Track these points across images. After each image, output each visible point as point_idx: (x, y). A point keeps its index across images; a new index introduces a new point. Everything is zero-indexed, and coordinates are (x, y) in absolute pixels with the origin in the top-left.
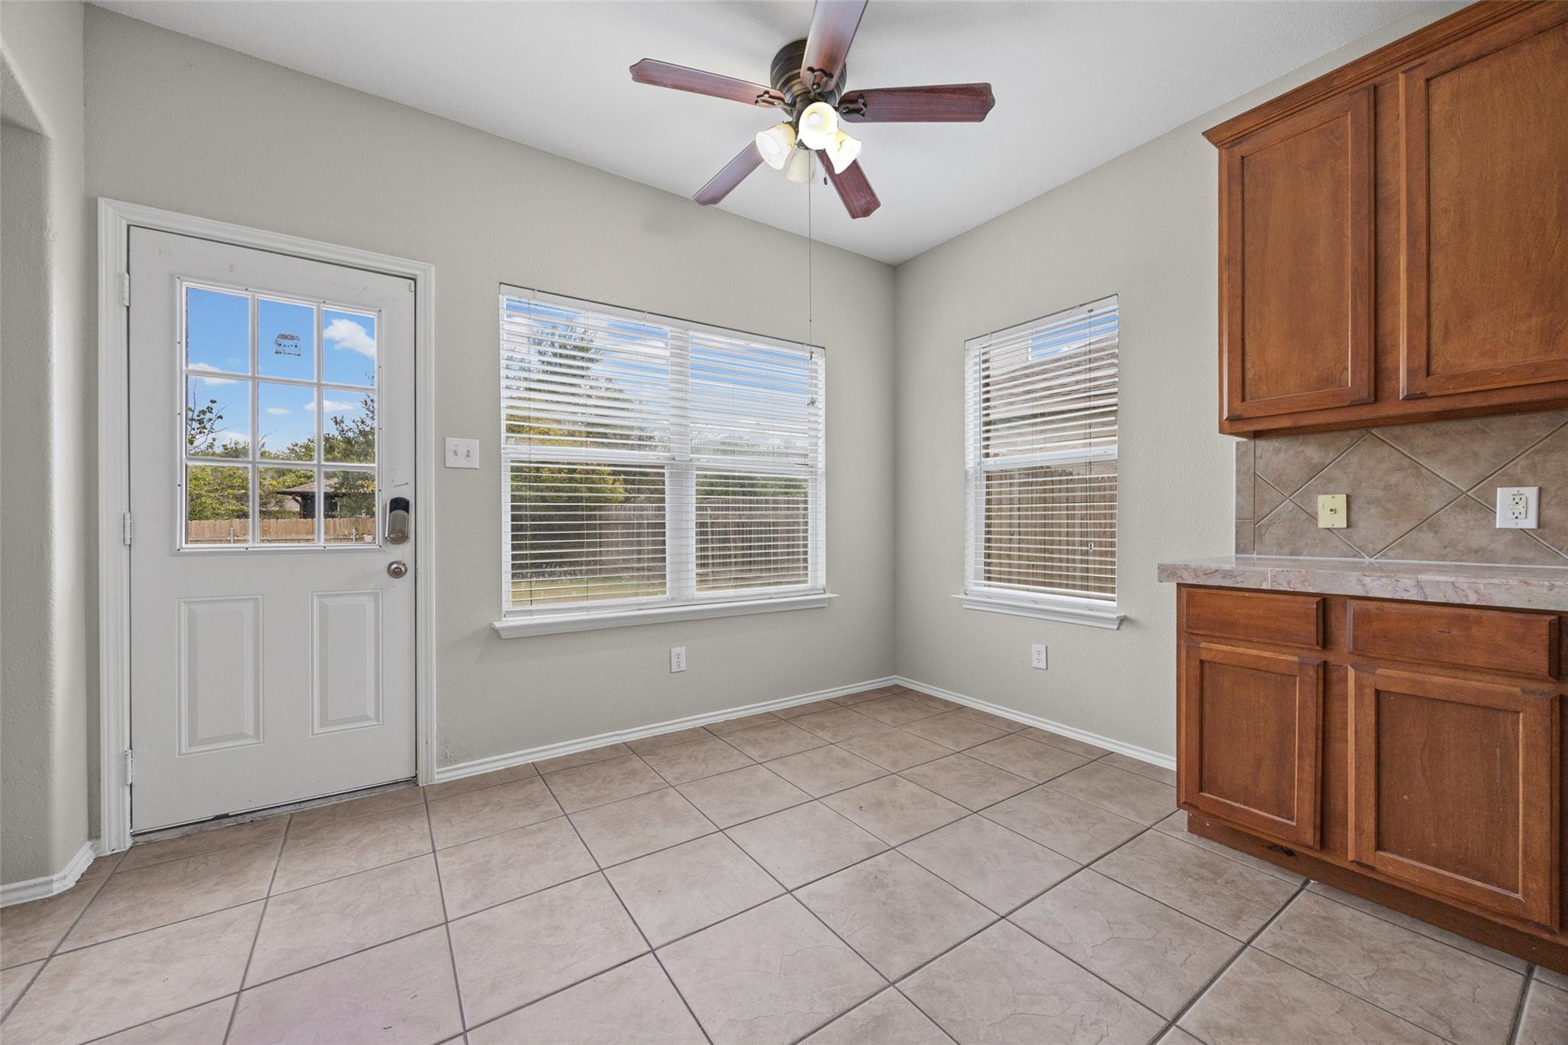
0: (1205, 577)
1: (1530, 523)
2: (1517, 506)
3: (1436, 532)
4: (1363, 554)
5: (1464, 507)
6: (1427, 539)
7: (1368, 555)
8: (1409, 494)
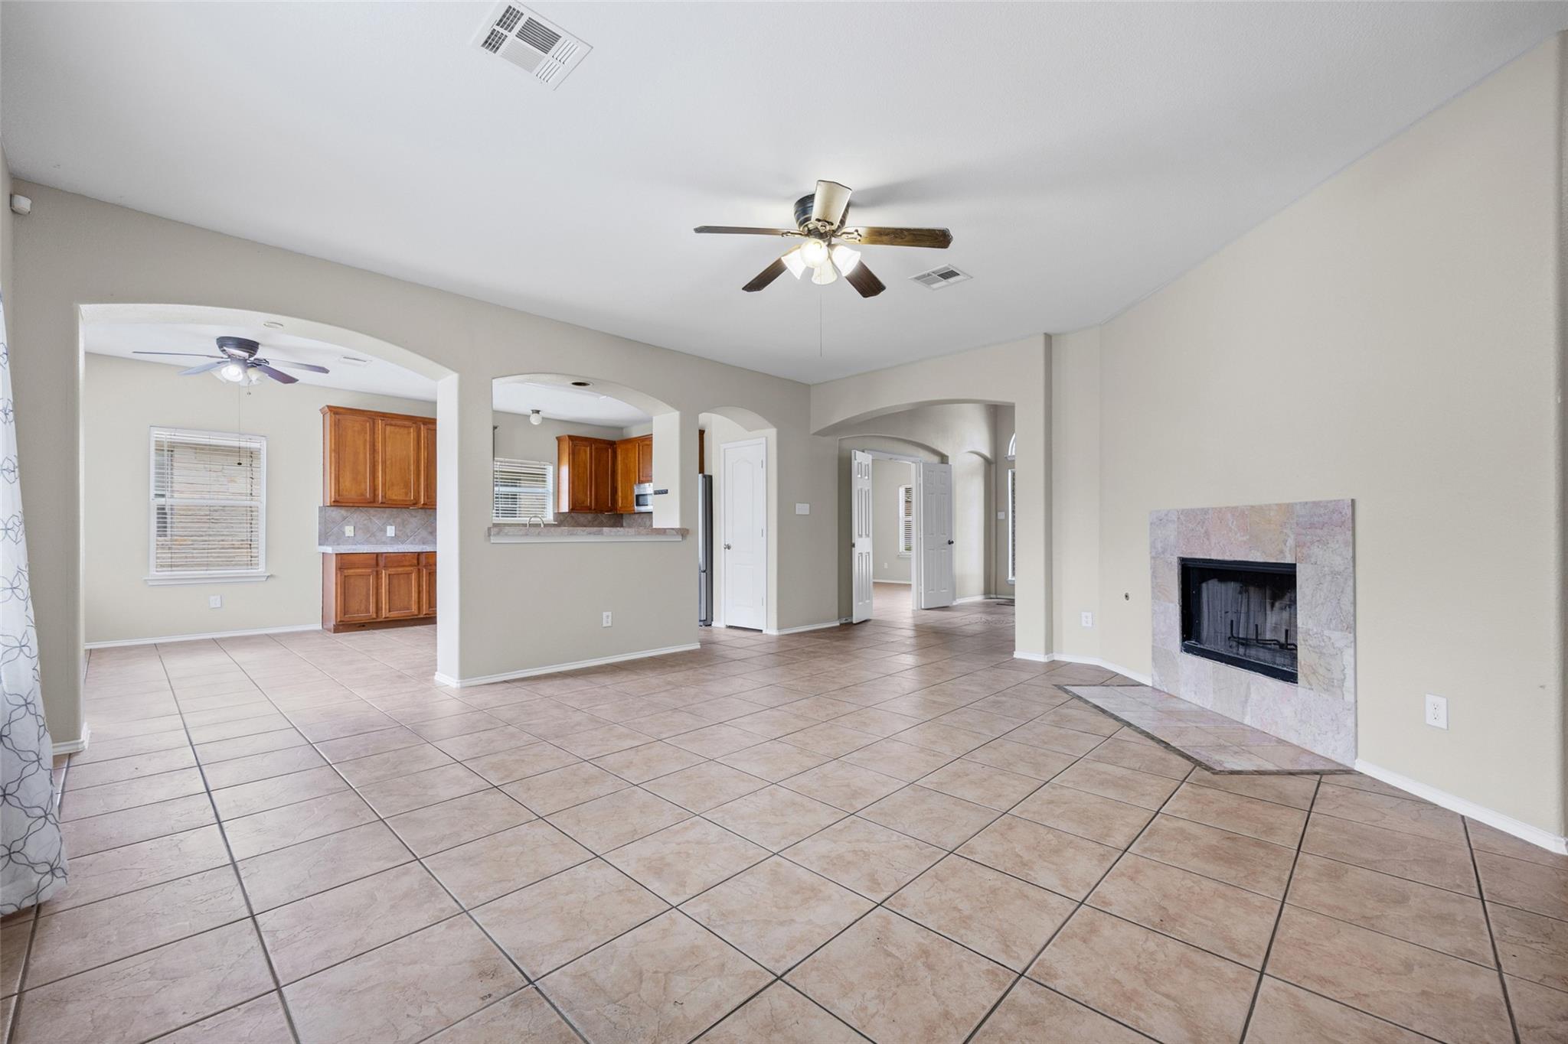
2: (391, 529)
3: (374, 535)
5: (380, 529)
7: (360, 541)
8: (368, 526)
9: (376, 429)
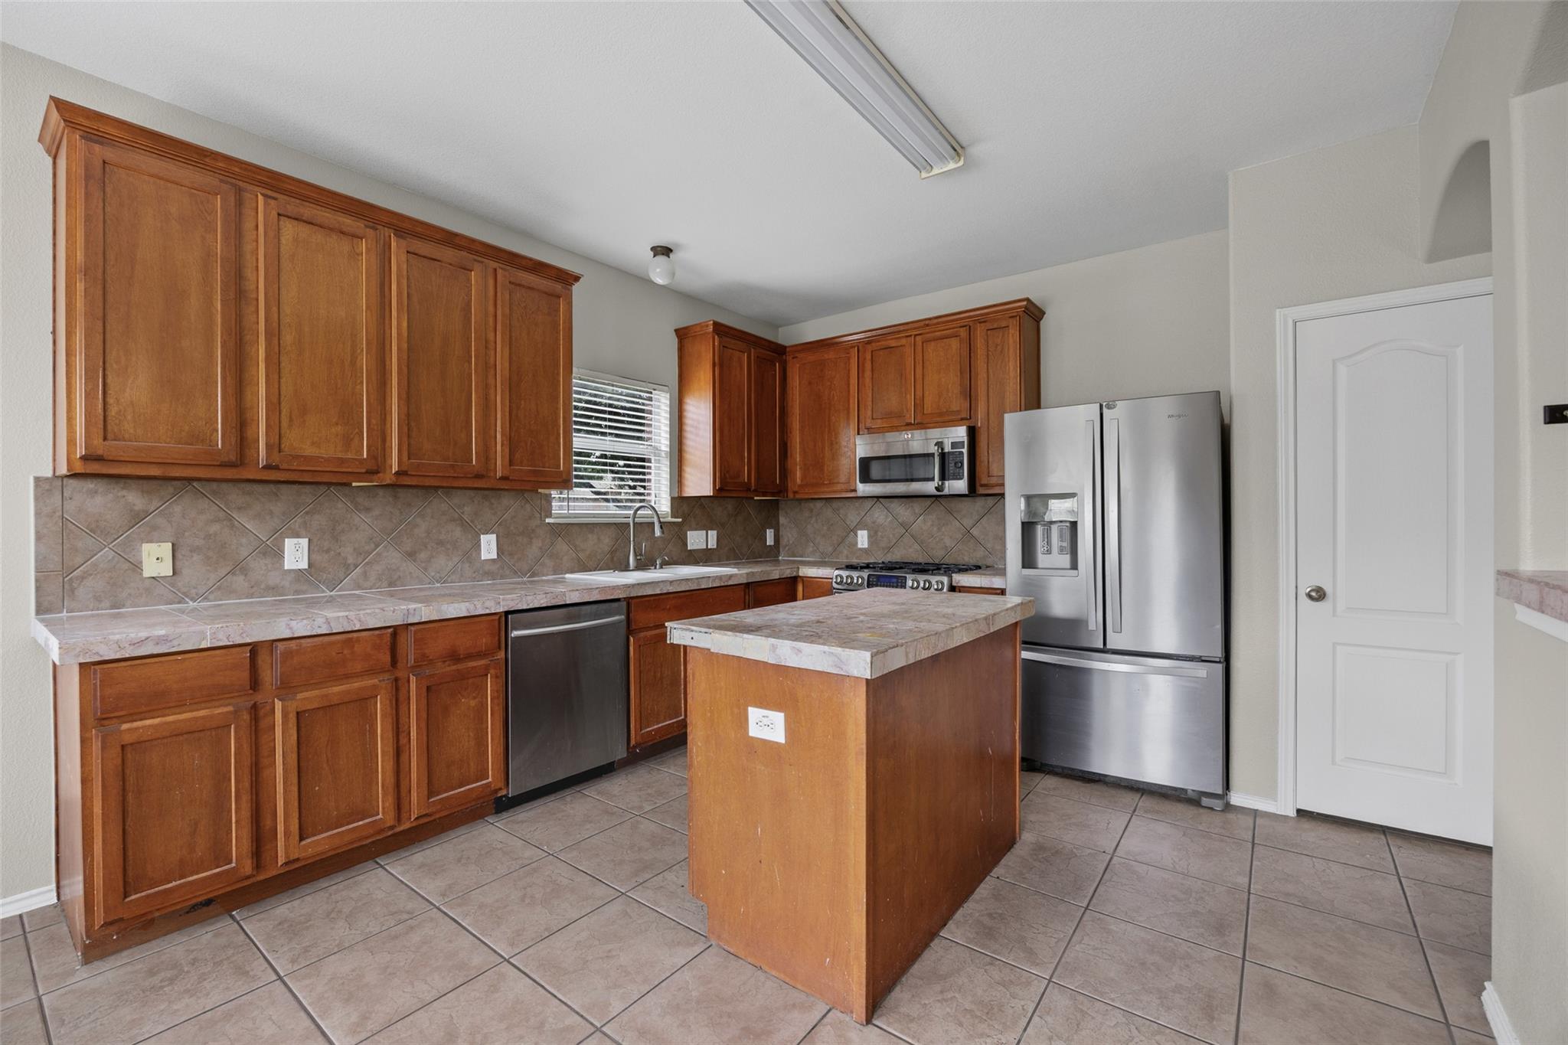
0: (132, 647)
1: (304, 565)
2: (297, 553)
3: (246, 575)
4: (187, 600)
5: (265, 554)
6: (239, 581)
7: (191, 600)
8: (225, 543)
9: (248, 225)
